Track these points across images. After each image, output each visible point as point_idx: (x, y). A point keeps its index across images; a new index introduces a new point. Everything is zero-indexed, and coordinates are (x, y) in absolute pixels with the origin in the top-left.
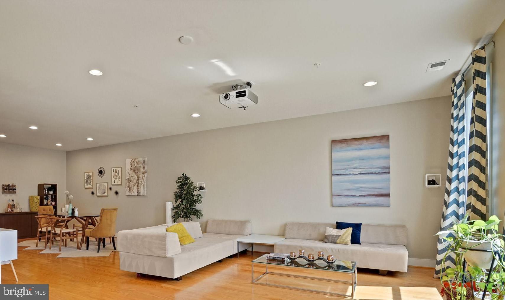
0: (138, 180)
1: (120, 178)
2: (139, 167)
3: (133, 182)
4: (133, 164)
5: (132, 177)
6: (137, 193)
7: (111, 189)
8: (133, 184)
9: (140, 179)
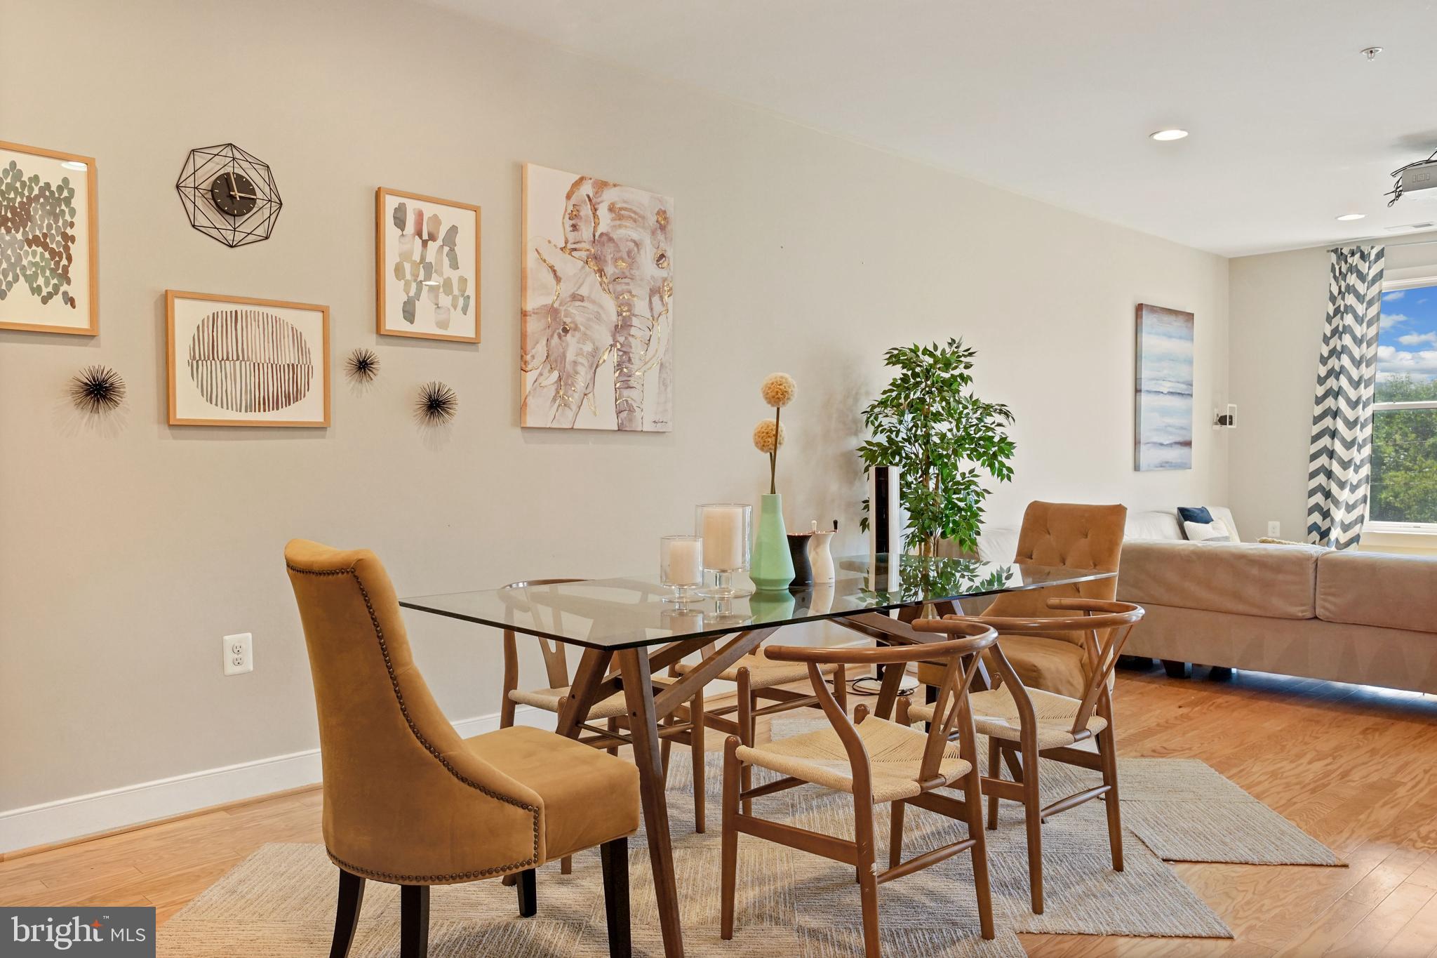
0: (623, 326)
1: (471, 291)
2: (632, 245)
3: (585, 337)
4: (586, 211)
5: (582, 300)
6: (619, 413)
7: (363, 366)
8: (588, 348)
9: (635, 321)
